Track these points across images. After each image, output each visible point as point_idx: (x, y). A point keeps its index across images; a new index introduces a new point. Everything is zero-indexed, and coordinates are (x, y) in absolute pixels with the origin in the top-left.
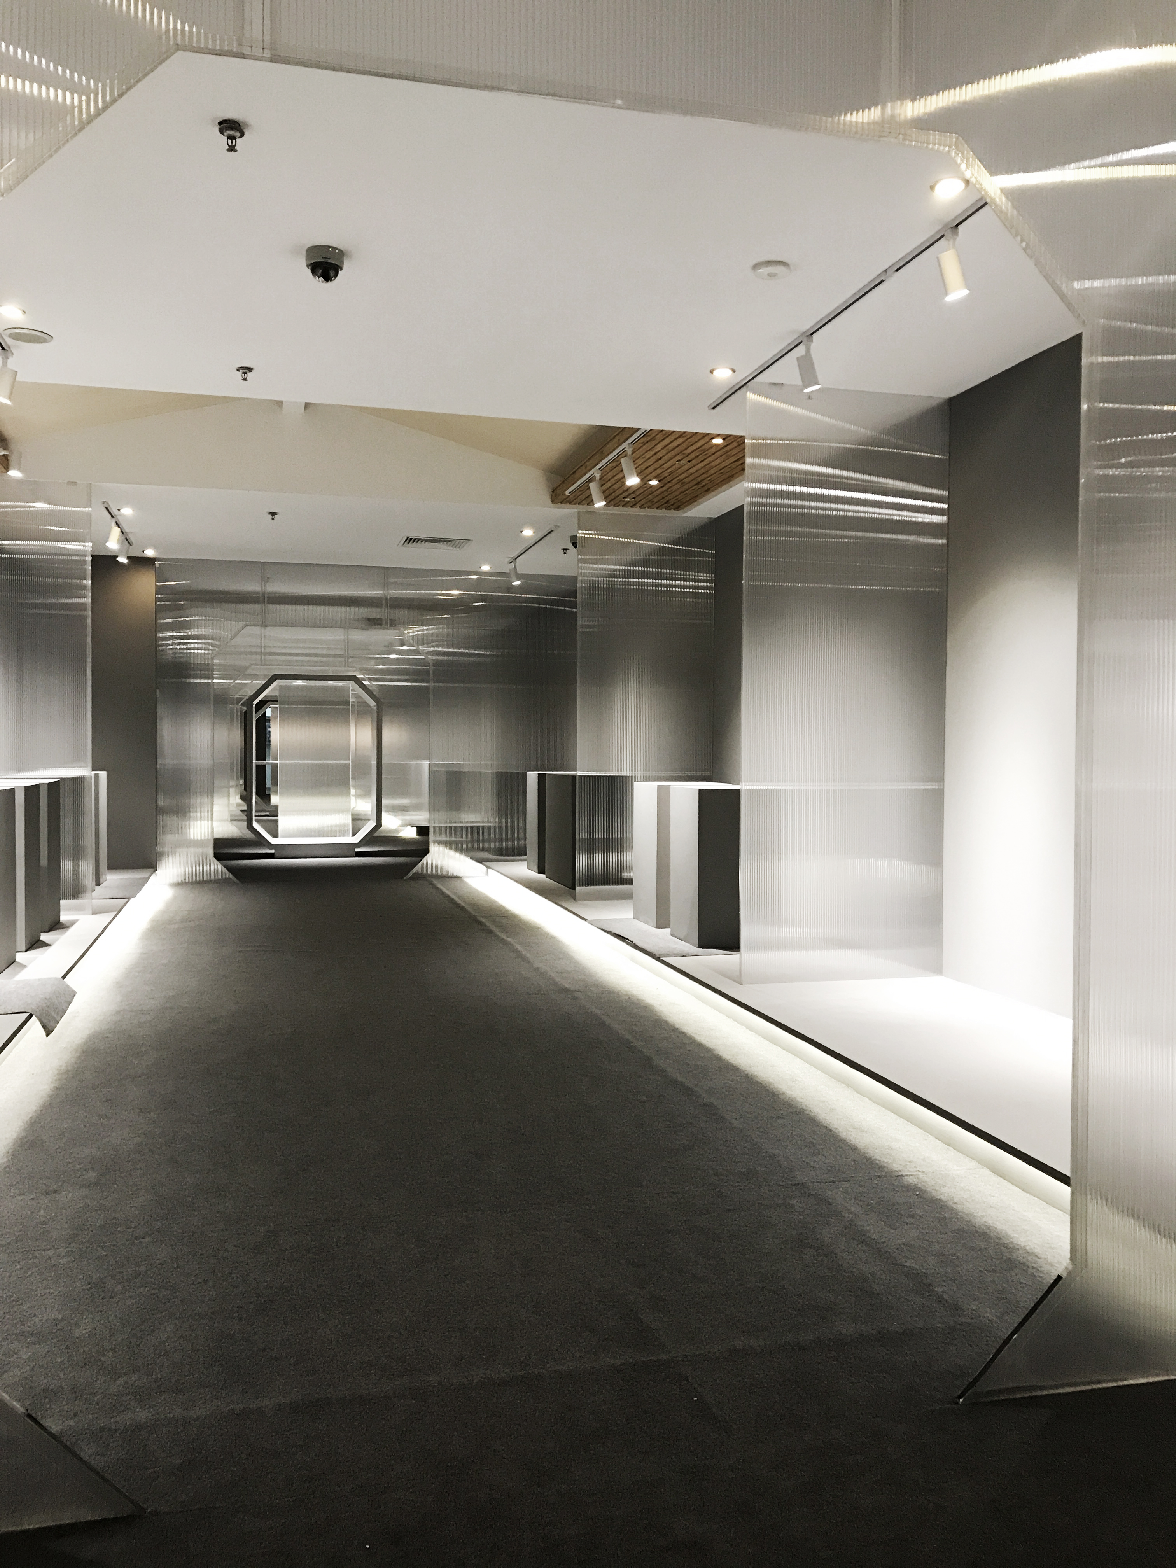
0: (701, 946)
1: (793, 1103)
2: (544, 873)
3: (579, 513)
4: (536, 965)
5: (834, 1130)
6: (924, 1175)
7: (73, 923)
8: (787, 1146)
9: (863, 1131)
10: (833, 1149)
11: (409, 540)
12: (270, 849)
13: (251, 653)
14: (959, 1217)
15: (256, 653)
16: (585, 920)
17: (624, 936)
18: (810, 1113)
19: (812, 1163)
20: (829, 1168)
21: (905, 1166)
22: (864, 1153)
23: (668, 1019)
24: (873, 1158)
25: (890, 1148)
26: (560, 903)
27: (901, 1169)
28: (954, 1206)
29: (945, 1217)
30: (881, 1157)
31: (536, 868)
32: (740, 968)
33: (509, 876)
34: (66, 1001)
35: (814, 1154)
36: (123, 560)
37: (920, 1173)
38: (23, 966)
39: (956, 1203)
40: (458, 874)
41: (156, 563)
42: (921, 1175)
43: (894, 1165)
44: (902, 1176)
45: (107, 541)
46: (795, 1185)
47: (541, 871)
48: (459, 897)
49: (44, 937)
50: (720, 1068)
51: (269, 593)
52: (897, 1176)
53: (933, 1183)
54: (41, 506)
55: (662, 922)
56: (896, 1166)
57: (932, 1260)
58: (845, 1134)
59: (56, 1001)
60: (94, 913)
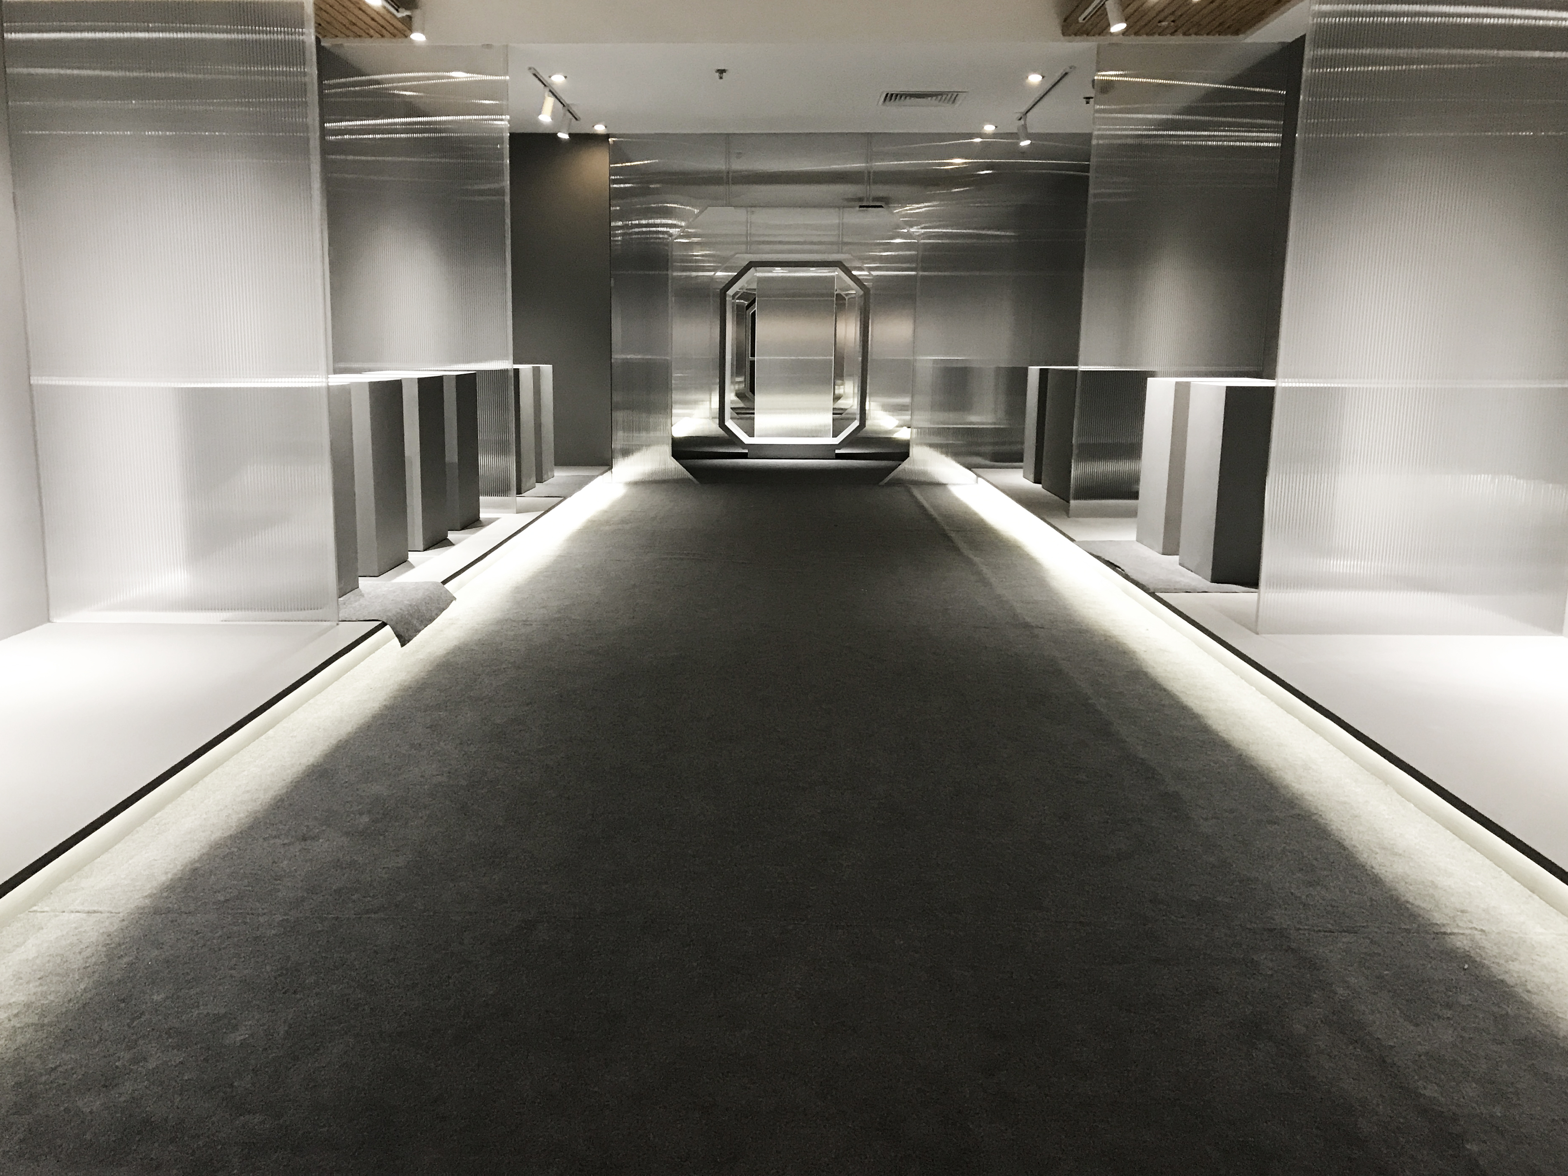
0: (1215, 580)
1: (1296, 802)
2: (1040, 483)
3: (1099, 47)
4: (999, 591)
5: (1350, 849)
6: (1484, 937)
7: (490, 521)
8: (1272, 867)
9: (1396, 854)
10: (1342, 879)
11: (890, 97)
12: (743, 449)
13: (737, 243)
14: (1531, 1016)
15: (742, 243)
16: (1072, 540)
17: (1115, 563)
18: (1320, 820)
19: (1304, 897)
20: (1329, 908)
21: (1453, 918)
22: (1390, 890)
23: (1150, 670)
24: (1403, 899)
25: (1434, 886)
26: (1049, 521)
27: (1445, 922)
28: (1525, 996)
29: (1507, 1013)
30: (1415, 899)
31: (1032, 476)
32: (1258, 611)
33: (996, 484)
34: (437, 608)
35: (1310, 884)
36: (563, 136)
37: (1476, 932)
38: (412, 567)
39: (1528, 991)
40: (943, 480)
41: (610, 140)
42: (1478, 935)
43: (1436, 914)
44: (1445, 933)
45: (540, 113)
46: (1271, 930)
47: (1037, 481)
48: (933, 507)
49: (451, 536)
50: (1204, 742)
51: (734, 172)
52: (1437, 933)
53: (1496, 951)
54: (460, 76)
55: (1170, 547)
56: (1438, 918)
57: (1471, 1090)
58: (1365, 856)
59: (424, 608)
60: (519, 512)
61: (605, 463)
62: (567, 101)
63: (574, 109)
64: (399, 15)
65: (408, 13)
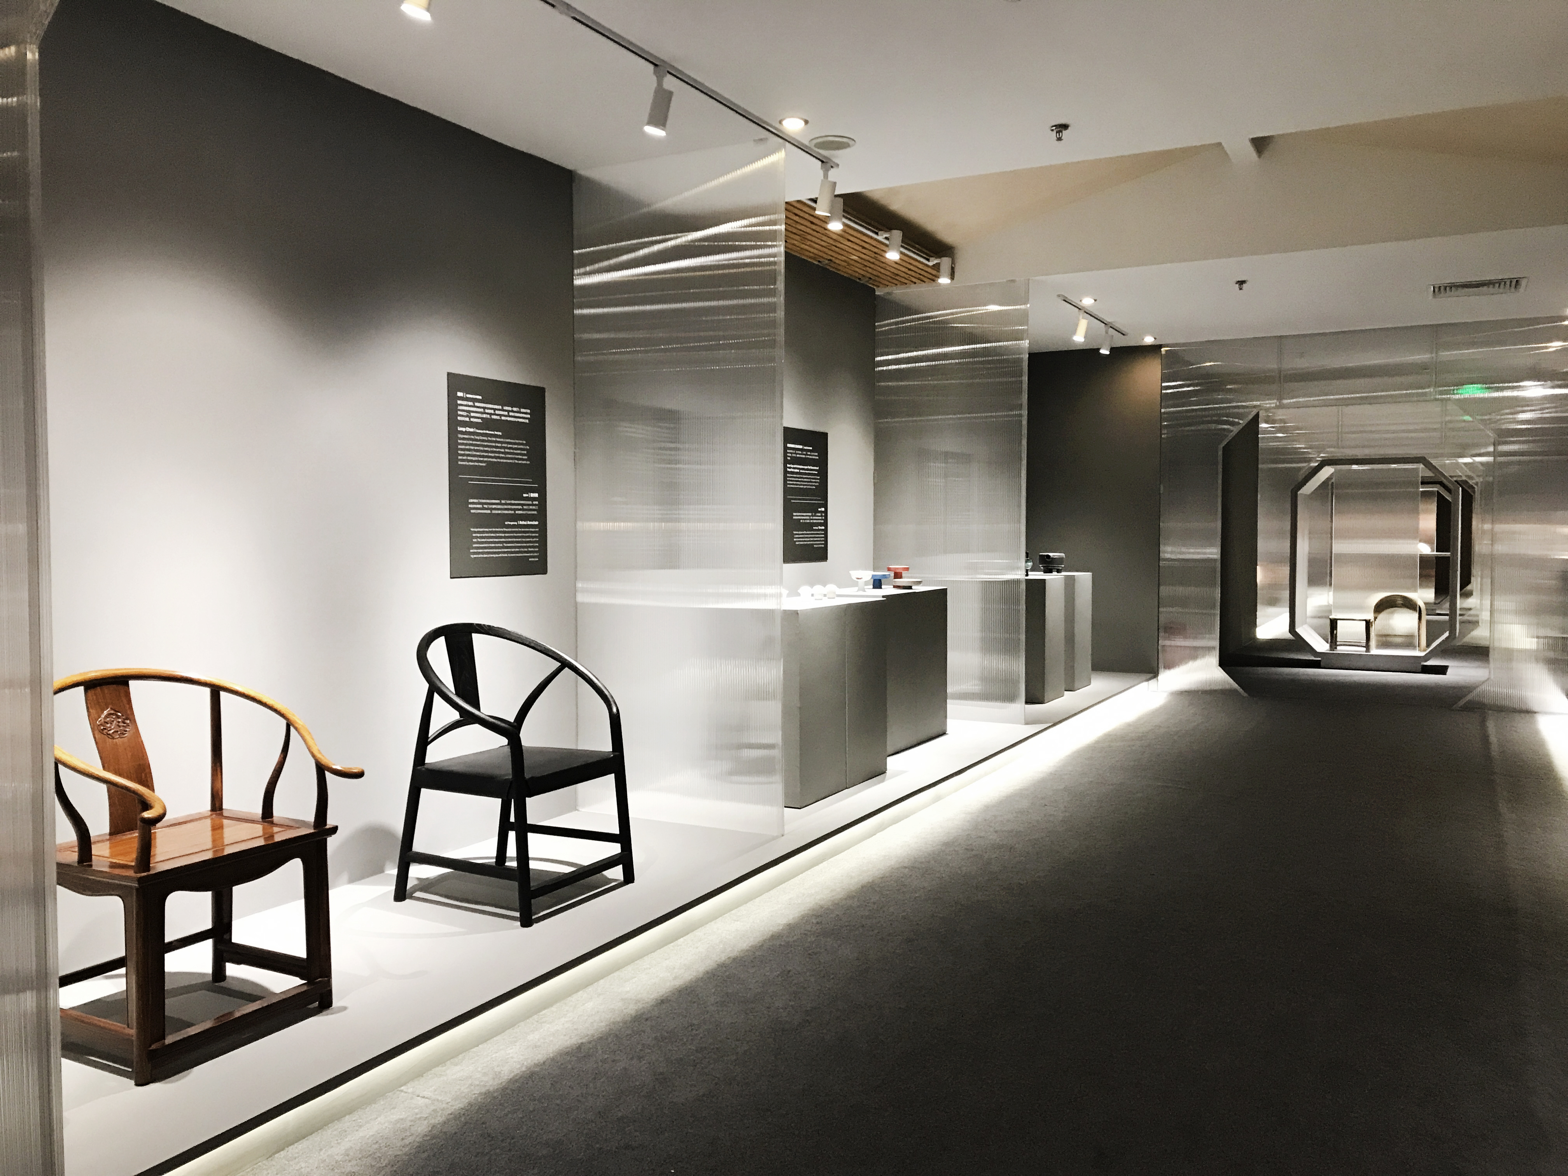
12: (1319, 658)
36: (1104, 351)
40: (1535, 709)
41: (1162, 349)
61: (1152, 672)
62: (1108, 319)
63: (1118, 325)
64: (931, 264)
65: (936, 261)
